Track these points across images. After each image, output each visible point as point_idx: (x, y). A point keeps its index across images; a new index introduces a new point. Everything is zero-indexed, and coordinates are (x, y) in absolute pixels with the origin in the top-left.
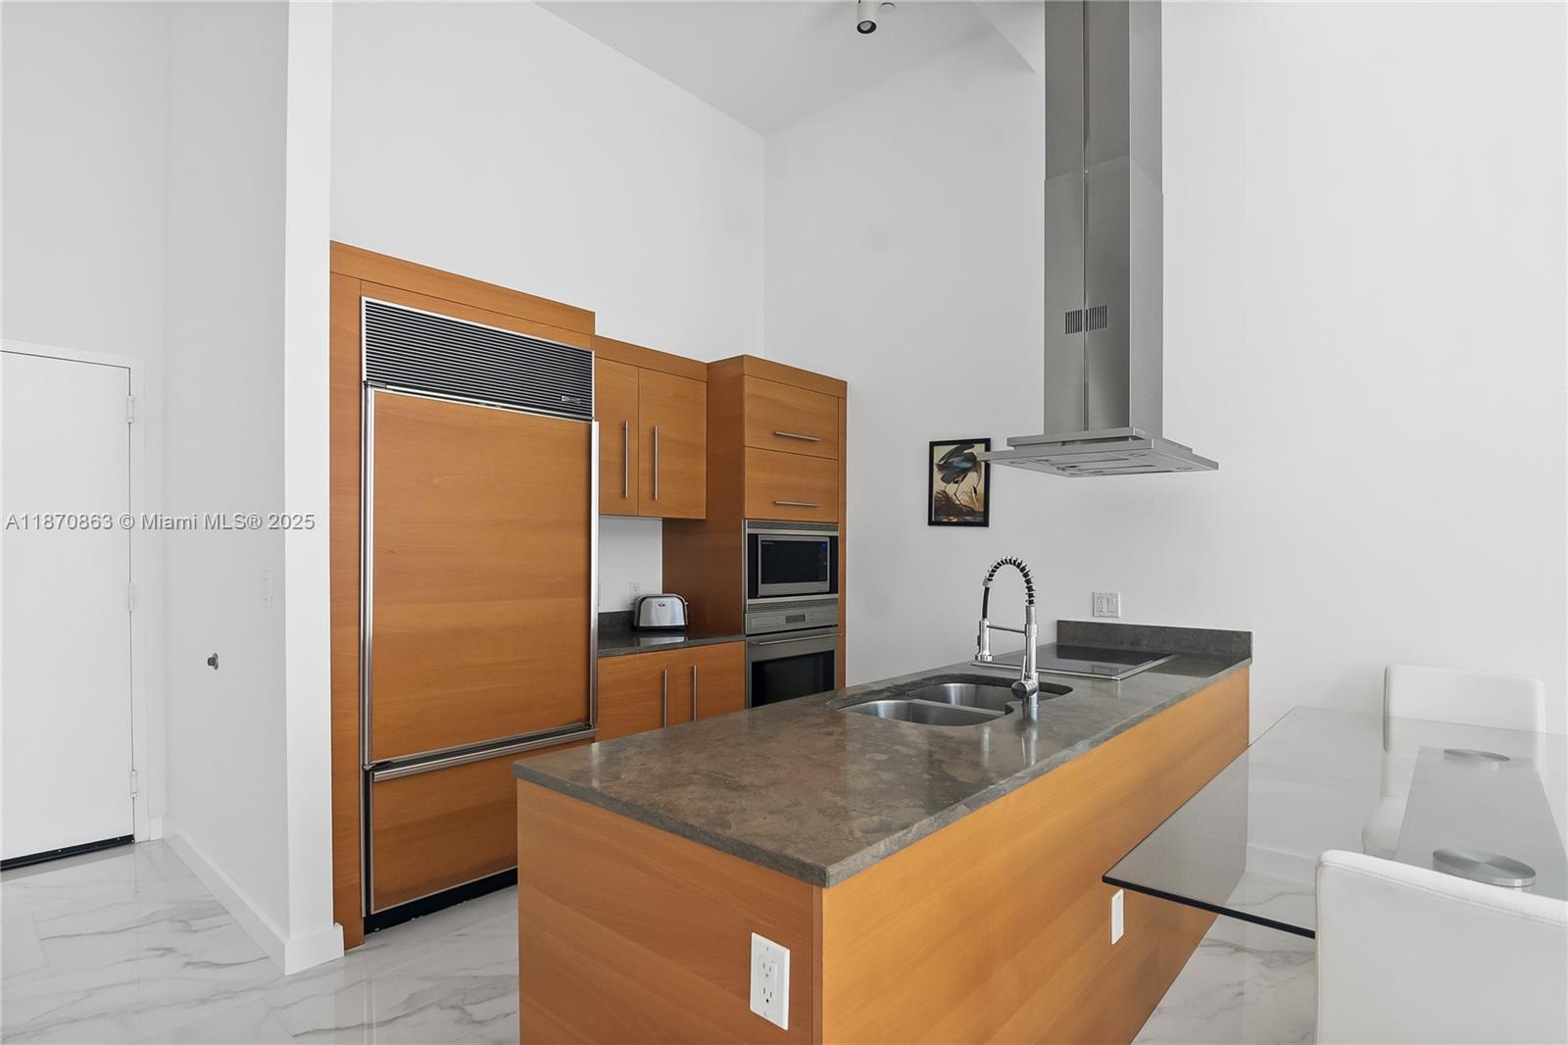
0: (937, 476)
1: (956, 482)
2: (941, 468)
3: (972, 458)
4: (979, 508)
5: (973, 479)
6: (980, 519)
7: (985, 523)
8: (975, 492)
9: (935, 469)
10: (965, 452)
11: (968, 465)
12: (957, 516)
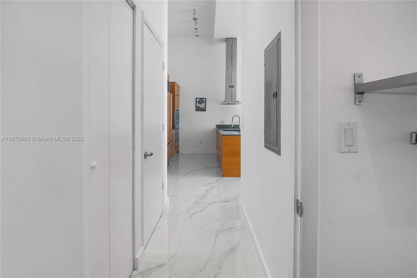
0: (197, 103)
1: (201, 104)
2: (198, 102)
3: (203, 101)
4: (204, 108)
5: (203, 104)
6: (205, 110)
7: (205, 111)
8: (204, 106)
9: (197, 102)
11: (203, 102)
12: (201, 110)
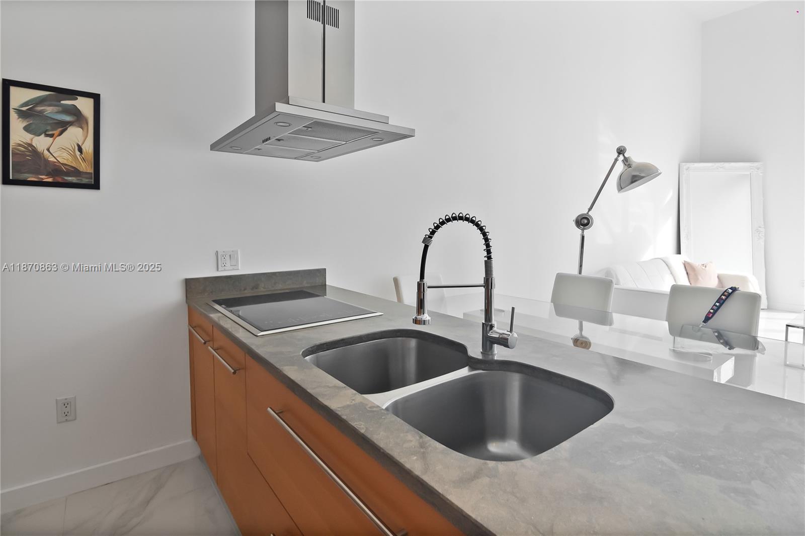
0: (18, 123)
1: (51, 136)
3: (76, 113)
4: (86, 167)
5: (74, 134)
6: (92, 180)
7: (95, 185)
8: (80, 150)
10: (62, 102)
11: (68, 118)
12: (49, 174)
